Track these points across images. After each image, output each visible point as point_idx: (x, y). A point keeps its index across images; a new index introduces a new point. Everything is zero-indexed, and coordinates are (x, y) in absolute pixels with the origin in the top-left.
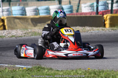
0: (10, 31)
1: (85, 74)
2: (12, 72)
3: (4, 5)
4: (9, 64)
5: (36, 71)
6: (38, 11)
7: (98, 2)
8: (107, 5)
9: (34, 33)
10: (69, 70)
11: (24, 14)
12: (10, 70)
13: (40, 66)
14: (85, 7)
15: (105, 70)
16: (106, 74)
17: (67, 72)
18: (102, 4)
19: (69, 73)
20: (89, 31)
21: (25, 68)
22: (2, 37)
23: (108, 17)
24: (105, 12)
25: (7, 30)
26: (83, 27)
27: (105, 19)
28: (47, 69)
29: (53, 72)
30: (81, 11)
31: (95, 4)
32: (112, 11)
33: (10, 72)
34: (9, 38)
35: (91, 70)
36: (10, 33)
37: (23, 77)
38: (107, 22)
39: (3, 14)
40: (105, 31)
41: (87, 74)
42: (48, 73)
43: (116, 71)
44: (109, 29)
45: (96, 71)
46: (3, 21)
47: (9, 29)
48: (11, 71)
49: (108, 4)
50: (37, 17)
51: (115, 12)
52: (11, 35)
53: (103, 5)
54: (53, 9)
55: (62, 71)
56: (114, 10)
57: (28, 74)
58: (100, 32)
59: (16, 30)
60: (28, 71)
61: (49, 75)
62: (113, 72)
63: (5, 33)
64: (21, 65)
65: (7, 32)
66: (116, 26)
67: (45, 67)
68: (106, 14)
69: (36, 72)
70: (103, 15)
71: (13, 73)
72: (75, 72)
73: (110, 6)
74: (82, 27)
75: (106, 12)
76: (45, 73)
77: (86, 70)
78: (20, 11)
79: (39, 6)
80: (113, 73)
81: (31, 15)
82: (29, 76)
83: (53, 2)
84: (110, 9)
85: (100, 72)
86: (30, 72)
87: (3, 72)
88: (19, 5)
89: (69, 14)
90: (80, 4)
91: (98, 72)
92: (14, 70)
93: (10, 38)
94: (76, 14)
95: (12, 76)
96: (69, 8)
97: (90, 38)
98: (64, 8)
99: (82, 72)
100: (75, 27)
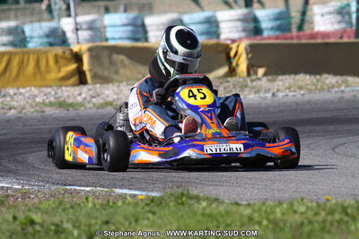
0: (98, 90)
1: (316, 214)
2: (105, 209)
3: (79, 10)
4: (96, 187)
5: (175, 206)
10: (270, 203)
11: (140, 35)
12: (100, 201)
13: (185, 192)
14: (323, 16)
17: (264, 209)
19: (268, 210)
20: (333, 87)
21: (142, 197)
22: (77, 107)
25: (90, 87)
26: (318, 77)
28: (207, 199)
29: (222, 208)
30: (313, 29)
31: (354, 7)
33: (98, 207)
34: (94, 110)
35: (334, 201)
36: (99, 95)
37: (137, 221)
39: (78, 38)
41: (323, 213)
42: (208, 211)
45: (349, 205)
46: (77, 58)
47: (96, 84)
48: (102, 205)
52: (101, 101)
55: (249, 205)
57: (150, 215)
59: (116, 84)
60: (152, 205)
61: (210, 216)
63: (83, 96)
64: (131, 189)
65: (91, 93)
67: (201, 195)
69: (173, 208)
71: (108, 211)
72: (287, 209)
74: (313, 77)
76: (200, 211)
77: (320, 202)
78: (130, 28)
79: (186, 13)
82: (153, 221)
86: (156, 209)
87: (79, 210)
88: (125, 11)
89: (277, 38)
90: (309, 7)
91: (353, 207)
92: (111, 204)
93: (98, 108)
94: (297, 37)
95: (104, 219)
96: (275, 19)
97: (337, 109)
98: (260, 19)
99: (308, 208)
100: (292, 76)
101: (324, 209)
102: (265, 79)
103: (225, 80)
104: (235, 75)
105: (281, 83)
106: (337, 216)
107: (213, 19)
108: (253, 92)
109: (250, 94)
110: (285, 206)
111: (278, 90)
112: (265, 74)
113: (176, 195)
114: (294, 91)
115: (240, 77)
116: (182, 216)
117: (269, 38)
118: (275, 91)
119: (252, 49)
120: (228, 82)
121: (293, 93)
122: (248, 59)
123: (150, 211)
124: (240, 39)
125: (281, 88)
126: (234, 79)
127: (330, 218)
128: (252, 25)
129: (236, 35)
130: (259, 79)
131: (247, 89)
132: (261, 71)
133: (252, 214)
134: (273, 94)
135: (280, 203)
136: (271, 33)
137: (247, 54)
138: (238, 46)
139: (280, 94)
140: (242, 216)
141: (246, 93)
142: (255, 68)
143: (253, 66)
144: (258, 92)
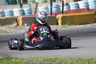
6: (4, 13)
7: (51, 5)
8: (59, 7)
9: (2, 31)
10: (31, 59)
13: (9, 57)
14: (41, 9)
15: (59, 58)
16: (60, 60)
17: (30, 60)
18: (55, 7)
19: (32, 61)
23: (60, 17)
24: (57, 13)
27: (58, 18)
28: (15, 58)
29: (19, 60)
31: (49, 7)
35: (48, 58)
38: (60, 21)
40: (58, 28)
41: (46, 61)
42: (15, 61)
43: (68, 58)
44: (61, 26)
49: (59, 6)
50: (4, 18)
51: (65, 12)
53: (56, 7)
54: (16, 11)
55: (26, 59)
56: (65, 11)
58: (54, 29)
61: (16, 62)
62: (65, 59)
66: (67, 24)
67: (13, 57)
68: (58, 14)
69: (6, 61)
70: (56, 15)
73: (61, 8)
75: (58, 13)
76: (13, 62)
77: (45, 58)
84: (61, 10)
85: (55, 59)
89: (29, 16)
91: (54, 59)
94: (35, 15)
96: (28, 11)
99: (42, 59)
102: (27, 27)
103: (16, 27)
104: (19, 26)
107: (12, 11)
108: (24, 30)
110: (36, 59)
112: (27, 25)
113: (6, 57)
115: (20, 26)
116: (9, 63)
117: (28, 16)
119: (23, 19)
120: (17, 27)
124: (20, 16)
126: (19, 27)
128: (22, 12)
129: (18, 15)
130: (25, 27)
131: (22, 29)
135: (34, 59)
136: (28, 14)
137: (22, 20)
138: (19, 18)
140: (24, 62)
141: (22, 30)
142: (24, 24)
143: (23, 23)
144: (25, 30)
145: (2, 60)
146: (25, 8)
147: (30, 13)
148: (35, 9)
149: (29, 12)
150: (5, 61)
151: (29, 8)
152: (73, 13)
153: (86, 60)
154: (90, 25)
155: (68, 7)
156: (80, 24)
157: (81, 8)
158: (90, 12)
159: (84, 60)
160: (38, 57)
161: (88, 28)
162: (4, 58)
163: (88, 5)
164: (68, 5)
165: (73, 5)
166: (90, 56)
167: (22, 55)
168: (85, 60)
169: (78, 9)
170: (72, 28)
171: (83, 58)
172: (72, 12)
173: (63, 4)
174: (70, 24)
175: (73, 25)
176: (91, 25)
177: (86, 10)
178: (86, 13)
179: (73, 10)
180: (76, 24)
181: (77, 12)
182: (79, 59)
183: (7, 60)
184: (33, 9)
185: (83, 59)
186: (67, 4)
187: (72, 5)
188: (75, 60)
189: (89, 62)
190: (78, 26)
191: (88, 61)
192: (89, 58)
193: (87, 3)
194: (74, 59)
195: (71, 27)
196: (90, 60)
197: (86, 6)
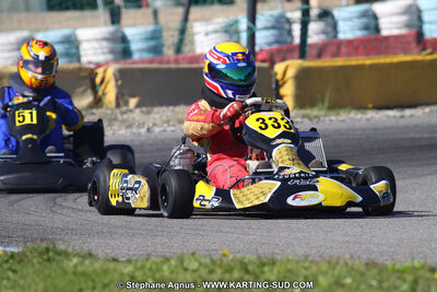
1: (211, 272)
5: (40, 263)
7: (252, 18)
8: (287, 26)
10: (153, 258)
13: (51, 246)
14: (207, 34)
15: (279, 257)
17: (148, 266)
18: (269, 24)
19: (154, 267)
23: (291, 73)
24: (279, 51)
27: (279, 77)
28: (78, 255)
29: (97, 265)
31: (244, 24)
32: (302, 50)
35: (231, 257)
38: (288, 90)
41: (219, 271)
42: (80, 269)
43: (319, 259)
45: (250, 261)
49: (289, 22)
51: (314, 52)
53: (273, 27)
54: (89, 41)
55: (129, 261)
56: (312, 46)
57: (10, 274)
60: (11, 261)
61: (84, 274)
62: (307, 264)
66: (320, 104)
67: (70, 250)
68: (283, 60)
69: (37, 266)
70: (273, 63)
72: (176, 266)
73: (296, 29)
75: (283, 51)
76: (70, 270)
77: (214, 258)
79: (38, 31)
80: (306, 269)
81: (9, 62)
82: (15, 281)
83: (88, 13)
84: (297, 41)
86: (17, 267)
89: (151, 62)
90: (189, 25)
91: (254, 264)
94: (176, 61)
96: (148, 39)
98: (129, 38)
99: (201, 264)
100: (171, 108)
101: (220, 266)
102: (138, 111)
103: (90, 111)
104: (102, 106)
105: (157, 116)
106: (236, 274)
107: (73, 38)
108: (123, 127)
109: (120, 129)
111: (154, 125)
112: (138, 105)
113: (40, 249)
114: (173, 125)
115: (108, 108)
116: (49, 276)
117: (142, 61)
118: (151, 125)
119: (122, 75)
120: (92, 114)
121: (173, 128)
122: (118, 87)
123: (10, 269)
124: (107, 63)
125: (158, 122)
126: (100, 110)
127: (227, 276)
128: (120, 46)
129: (100, 58)
130: (131, 111)
131: (117, 123)
132: (133, 102)
133: (133, 272)
134: (148, 130)
135: (167, 260)
136: (146, 56)
137: (117, 81)
139: (157, 130)
140: (122, 274)
141: (115, 127)
142: (126, 97)
143: (123, 96)
144: (130, 126)
145: (20, 262)
146: (134, 25)
147: (156, 50)
148: (176, 34)
149: (152, 43)
150: (33, 265)
151: (150, 28)
152: (349, 55)
153: (400, 273)
154: (427, 110)
155: (330, 29)
156: (379, 108)
157: (385, 32)
158: (429, 51)
159: (395, 271)
160: (182, 254)
161: (416, 126)
162: (28, 254)
163: (420, 19)
164: (329, 20)
165: (350, 19)
166: (419, 253)
167: (112, 242)
168: (398, 271)
169: (373, 36)
170: (342, 121)
171: (389, 264)
172: (344, 50)
173: (306, 13)
174: (336, 106)
175: (349, 112)
176: (431, 112)
177: (409, 43)
178: (408, 58)
179: (350, 42)
180: (362, 107)
181: (368, 53)
182: (370, 264)
183: (45, 260)
184: (169, 30)
185: (390, 267)
186: (325, 14)
187: (345, 20)
188: (351, 270)
189: (415, 282)
190: (371, 114)
191: (409, 278)
192: (416, 263)
193: (414, 9)
194: (346, 264)
195: (340, 118)
196: (421, 273)
197: (408, 26)
